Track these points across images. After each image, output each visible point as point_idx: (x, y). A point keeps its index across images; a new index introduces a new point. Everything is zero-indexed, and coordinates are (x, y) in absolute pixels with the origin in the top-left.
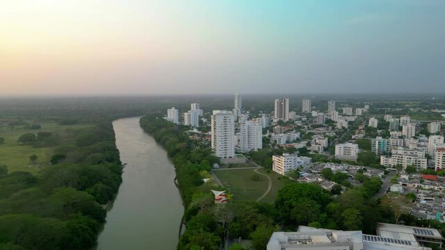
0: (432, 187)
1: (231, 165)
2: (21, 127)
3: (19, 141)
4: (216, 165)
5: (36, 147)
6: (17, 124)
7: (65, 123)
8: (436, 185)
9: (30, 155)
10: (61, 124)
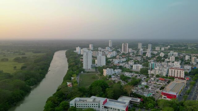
0: (160, 83)
1: (88, 72)
2: (18, 54)
3: (13, 60)
4: (82, 72)
5: (19, 63)
6: (17, 52)
7: (35, 52)
8: (162, 83)
9: (14, 66)
10: (34, 53)
